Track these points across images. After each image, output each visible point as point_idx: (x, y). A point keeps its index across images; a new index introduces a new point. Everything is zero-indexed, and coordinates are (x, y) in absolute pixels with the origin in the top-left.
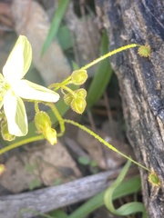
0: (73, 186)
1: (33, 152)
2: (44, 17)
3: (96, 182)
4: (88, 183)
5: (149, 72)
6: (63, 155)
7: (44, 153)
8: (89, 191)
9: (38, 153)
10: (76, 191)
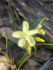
0: (43, 67)
1: (25, 66)
2: (11, 29)
3: (48, 63)
4: (46, 65)
5: (51, 23)
6: (34, 62)
7: (29, 64)
8: (48, 66)
9: (27, 65)
10: (44, 68)
